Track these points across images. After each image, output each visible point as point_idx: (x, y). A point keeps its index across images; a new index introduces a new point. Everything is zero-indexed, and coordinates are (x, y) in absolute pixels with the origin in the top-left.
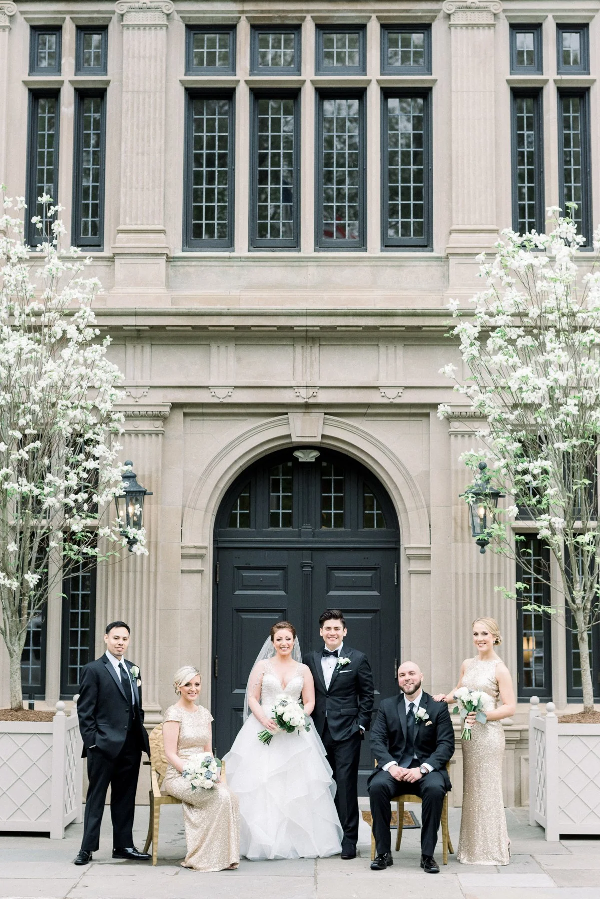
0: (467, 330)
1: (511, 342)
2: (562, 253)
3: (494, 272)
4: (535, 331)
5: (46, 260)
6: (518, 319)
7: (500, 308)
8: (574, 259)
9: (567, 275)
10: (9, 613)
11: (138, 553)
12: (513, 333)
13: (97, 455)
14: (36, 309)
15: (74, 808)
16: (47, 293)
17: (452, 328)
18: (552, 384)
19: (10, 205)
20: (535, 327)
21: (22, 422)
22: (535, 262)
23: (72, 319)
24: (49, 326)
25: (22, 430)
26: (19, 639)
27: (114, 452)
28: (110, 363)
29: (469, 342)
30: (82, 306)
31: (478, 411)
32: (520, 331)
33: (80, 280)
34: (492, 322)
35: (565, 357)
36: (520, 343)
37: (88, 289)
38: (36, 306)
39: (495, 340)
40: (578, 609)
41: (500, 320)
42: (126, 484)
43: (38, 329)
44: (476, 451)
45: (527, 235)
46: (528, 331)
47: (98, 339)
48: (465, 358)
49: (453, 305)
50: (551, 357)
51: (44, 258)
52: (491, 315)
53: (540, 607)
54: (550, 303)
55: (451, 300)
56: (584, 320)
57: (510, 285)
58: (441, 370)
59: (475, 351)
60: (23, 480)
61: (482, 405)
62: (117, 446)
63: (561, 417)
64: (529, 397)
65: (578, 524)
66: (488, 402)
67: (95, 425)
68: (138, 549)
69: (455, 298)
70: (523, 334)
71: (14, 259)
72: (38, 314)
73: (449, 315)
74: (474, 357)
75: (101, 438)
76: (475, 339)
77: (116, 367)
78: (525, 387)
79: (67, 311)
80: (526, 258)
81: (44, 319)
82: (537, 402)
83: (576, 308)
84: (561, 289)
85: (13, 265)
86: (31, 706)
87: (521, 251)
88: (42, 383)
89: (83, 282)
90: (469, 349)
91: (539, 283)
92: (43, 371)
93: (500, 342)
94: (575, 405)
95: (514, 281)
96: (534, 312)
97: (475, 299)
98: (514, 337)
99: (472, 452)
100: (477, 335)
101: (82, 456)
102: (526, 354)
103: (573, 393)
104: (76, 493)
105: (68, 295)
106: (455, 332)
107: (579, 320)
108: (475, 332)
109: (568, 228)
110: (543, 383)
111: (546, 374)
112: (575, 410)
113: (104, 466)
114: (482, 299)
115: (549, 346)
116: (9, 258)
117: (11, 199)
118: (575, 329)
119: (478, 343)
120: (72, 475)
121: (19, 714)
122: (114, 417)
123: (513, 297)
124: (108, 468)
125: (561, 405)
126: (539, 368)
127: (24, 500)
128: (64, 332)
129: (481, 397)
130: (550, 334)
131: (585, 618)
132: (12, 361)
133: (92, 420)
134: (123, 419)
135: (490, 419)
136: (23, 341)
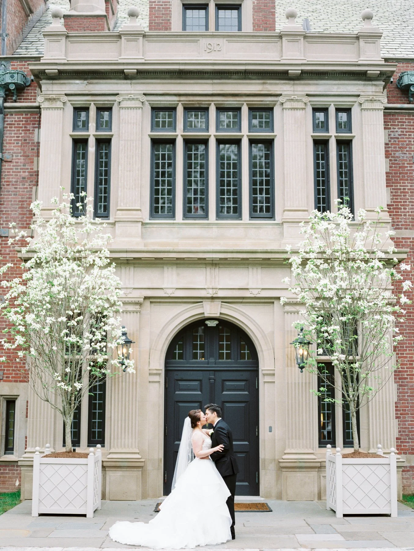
0: (296, 260)
1: (317, 266)
2: (344, 222)
3: (308, 232)
4: (329, 261)
5: (83, 224)
6: (320, 254)
7: (311, 250)
8: (349, 225)
9: (346, 233)
10: (65, 403)
11: (130, 372)
12: (318, 262)
13: (110, 323)
14: (80, 249)
15: (97, 502)
16: (85, 241)
17: (288, 259)
18: (338, 288)
19: (66, 197)
20: (329, 259)
21: (73, 307)
22: (329, 227)
23: (97, 254)
24: (85, 258)
25: (72, 310)
26: (70, 416)
27: (118, 322)
28: (115, 277)
29: (296, 266)
30: (103, 248)
31: (302, 301)
32: (322, 261)
33: (101, 235)
34: (307, 256)
35: (345, 274)
36: (322, 267)
37: (105, 240)
38: (79, 247)
39: (309, 265)
40: (351, 400)
41: (312, 256)
42: (124, 338)
43: (79, 259)
44: (300, 321)
45: (325, 213)
46: (326, 260)
47: (109, 265)
48: (294, 274)
49: (288, 248)
50: (337, 274)
51: (82, 223)
52: (307, 253)
53: (332, 400)
54: (337, 247)
55: (287, 245)
56: (354, 255)
57: (316, 238)
58: (283, 280)
59: (299, 270)
60: (73, 336)
61: (303, 298)
62: (119, 318)
63: (343, 304)
64: (327, 294)
65: (351, 358)
66: (306, 297)
67: (108, 308)
68: (130, 370)
69: (289, 244)
70: (323, 262)
71: (67, 224)
72: (79, 252)
73: (287, 252)
74: (299, 274)
75: (111, 314)
76: (299, 265)
77: (118, 278)
78: (325, 290)
79: (94, 250)
80: (324, 224)
81: (83, 254)
82: (331, 297)
83: (350, 250)
84: (343, 241)
85: (67, 227)
86: (74, 450)
87: (322, 222)
88: (83, 287)
89: (102, 236)
90: (296, 270)
91: (332, 238)
92: (84, 281)
93: (312, 266)
94: (350, 298)
95: (319, 236)
96: (329, 252)
97: (299, 245)
98: (319, 264)
99: (298, 322)
100: (300, 263)
101: (102, 324)
102: (325, 272)
103: (348, 292)
104: (100, 342)
105: (96, 243)
106: (290, 261)
107: (351, 255)
108: (299, 261)
109: (346, 210)
110: (334, 287)
111: (335, 283)
112: (350, 301)
113: (113, 329)
114: (303, 245)
115: (337, 269)
116: (65, 223)
117: (67, 194)
118: (349, 260)
119: (301, 267)
120: (97, 333)
121: (70, 454)
122: (118, 304)
123: (318, 244)
124: (115, 329)
125: (342, 298)
126: (331, 279)
127: (73, 345)
128: (94, 261)
129: (303, 294)
130: (336, 263)
131: (354, 405)
132: (68, 276)
133: (107, 305)
134: (122, 305)
135: (307, 305)
136: (74, 265)
